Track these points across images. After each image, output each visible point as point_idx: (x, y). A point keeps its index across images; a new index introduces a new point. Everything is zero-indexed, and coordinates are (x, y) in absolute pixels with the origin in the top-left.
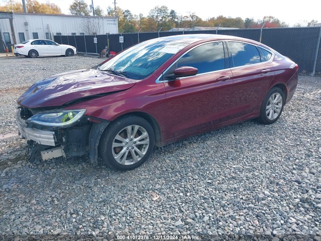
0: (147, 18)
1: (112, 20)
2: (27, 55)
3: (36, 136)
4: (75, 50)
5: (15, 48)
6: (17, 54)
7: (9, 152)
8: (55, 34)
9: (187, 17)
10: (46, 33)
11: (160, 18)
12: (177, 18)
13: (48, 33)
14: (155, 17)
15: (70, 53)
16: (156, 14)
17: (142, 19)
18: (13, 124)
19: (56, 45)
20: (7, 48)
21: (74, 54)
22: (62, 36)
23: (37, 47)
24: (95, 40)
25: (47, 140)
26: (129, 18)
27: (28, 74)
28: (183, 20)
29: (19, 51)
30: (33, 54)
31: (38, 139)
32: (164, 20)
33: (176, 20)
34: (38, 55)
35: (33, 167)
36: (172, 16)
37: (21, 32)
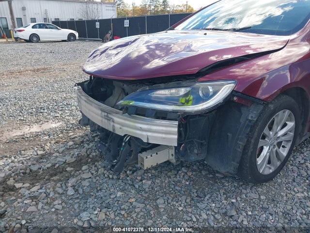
0: (140, 7)
1: (110, 5)
2: (28, 39)
3: (141, 129)
4: (77, 34)
5: (16, 32)
6: (17, 39)
7: (61, 150)
8: (53, 20)
9: (179, 6)
10: (44, 19)
11: (153, 7)
12: (169, 7)
13: (46, 18)
14: (147, 6)
15: (72, 38)
16: (149, 3)
17: (134, 8)
18: (46, 111)
19: (58, 29)
20: (5, 34)
22: (61, 22)
23: (38, 31)
24: (98, 25)
25: (164, 136)
26: (123, 7)
27: (36, 56)
28: (175, 9)
29: (20, 35)
30: (34, 39)
31: (144, 133)
32: (156, 9)
33: (168, 9)
34: (39, 40)
35: (111, 176)
36: (164, 5)
37: (19, 17)
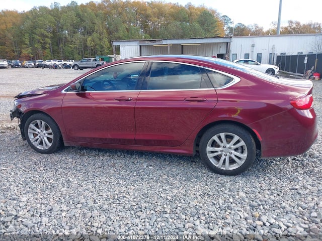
4: (277, 70)
8: (279, 54)
10: (270, 54)
13: (272, 53)
15: (270, 73)
19: (257, 64)
21: (274, 74)
24: (306, 60)
37: (247, 53)
